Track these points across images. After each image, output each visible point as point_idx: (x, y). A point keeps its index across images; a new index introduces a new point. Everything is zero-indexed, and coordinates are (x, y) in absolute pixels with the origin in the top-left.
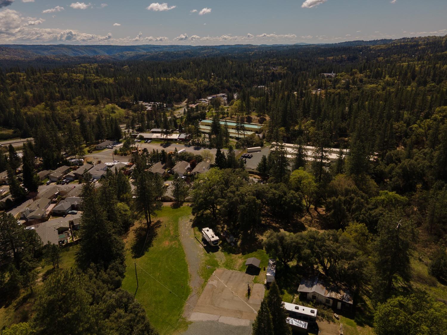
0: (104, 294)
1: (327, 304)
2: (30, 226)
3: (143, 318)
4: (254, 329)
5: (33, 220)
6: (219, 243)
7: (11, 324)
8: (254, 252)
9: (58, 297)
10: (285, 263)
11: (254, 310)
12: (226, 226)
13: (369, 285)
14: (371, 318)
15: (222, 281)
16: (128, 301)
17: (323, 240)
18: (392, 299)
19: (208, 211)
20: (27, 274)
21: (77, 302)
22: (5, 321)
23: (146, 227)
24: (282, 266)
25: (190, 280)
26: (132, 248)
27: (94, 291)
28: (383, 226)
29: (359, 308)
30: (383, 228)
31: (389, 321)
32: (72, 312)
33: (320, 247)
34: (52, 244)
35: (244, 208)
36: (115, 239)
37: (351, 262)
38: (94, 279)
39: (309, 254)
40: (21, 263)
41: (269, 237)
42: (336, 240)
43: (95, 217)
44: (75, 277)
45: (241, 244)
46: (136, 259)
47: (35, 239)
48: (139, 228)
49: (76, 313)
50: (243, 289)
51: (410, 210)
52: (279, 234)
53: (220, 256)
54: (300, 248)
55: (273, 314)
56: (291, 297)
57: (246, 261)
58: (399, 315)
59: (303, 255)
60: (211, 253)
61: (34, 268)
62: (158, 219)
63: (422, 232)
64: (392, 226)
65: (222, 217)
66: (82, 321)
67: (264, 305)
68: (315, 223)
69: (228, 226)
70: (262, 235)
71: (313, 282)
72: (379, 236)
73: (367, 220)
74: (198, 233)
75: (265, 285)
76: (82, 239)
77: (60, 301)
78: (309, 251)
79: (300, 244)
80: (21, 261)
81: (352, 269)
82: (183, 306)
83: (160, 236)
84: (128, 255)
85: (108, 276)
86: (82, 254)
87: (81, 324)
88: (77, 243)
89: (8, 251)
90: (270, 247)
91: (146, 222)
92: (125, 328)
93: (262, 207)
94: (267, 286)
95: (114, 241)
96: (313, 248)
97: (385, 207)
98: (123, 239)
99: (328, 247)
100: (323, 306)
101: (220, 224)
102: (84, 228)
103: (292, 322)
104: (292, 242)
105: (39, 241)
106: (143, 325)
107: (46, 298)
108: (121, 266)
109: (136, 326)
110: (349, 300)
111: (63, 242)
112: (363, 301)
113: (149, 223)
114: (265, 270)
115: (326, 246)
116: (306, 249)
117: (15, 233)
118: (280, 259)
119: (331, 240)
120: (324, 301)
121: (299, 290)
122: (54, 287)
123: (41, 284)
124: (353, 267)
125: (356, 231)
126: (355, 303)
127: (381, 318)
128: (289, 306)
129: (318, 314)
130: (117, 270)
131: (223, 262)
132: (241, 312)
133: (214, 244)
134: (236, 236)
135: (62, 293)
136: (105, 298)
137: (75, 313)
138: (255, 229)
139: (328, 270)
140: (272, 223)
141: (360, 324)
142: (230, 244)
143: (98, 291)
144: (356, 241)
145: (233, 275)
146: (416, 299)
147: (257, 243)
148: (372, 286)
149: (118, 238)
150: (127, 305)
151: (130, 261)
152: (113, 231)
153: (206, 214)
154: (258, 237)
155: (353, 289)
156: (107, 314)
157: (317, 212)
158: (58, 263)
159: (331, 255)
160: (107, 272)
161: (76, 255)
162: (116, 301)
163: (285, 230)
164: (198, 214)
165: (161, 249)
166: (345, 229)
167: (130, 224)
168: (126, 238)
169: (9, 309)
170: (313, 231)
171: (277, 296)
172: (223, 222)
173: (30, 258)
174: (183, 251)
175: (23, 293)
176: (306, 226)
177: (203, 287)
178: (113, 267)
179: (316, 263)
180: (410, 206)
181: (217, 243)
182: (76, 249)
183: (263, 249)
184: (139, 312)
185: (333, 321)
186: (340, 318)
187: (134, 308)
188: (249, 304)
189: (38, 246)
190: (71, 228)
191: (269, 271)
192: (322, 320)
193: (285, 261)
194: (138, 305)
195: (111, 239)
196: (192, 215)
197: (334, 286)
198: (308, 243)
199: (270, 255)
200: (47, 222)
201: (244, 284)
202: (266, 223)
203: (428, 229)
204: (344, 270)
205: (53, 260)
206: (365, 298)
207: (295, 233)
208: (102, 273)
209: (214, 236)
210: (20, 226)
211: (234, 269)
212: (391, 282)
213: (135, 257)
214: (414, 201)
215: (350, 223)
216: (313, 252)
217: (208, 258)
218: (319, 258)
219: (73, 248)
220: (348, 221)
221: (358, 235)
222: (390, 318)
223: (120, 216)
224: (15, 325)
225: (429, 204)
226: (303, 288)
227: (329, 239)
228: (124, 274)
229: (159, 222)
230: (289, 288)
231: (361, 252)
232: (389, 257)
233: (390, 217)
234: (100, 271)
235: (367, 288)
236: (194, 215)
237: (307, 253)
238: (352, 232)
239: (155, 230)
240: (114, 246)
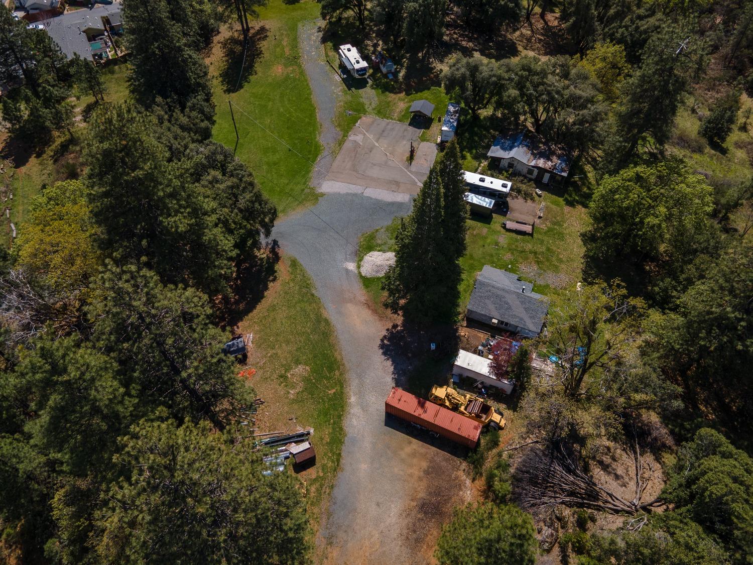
0: (186, 147)
1: (528, 176)
2: (36, 23)
3: (252, 184)
4: (415, 206)
5: (37, 11)
6: (368, 74)
7: (53, 182)
8: (426, 91)
9: (116, 146)
10: (474, 110)
11: (417, 180)
12: (380, 43)
13: (600, 149)
14: (588, 196)
15: (371, 137)
16: (225, 160)
17: (543, 74)
18: (627, 170)
19: (350, 13)
20: (54, 107)
21: (147, 156)
22: (43, 177)
23: (242, 37)
24: (469, 117)
25: (319, 133)
26: (221, 75)
27: (169, 142)
28: (653, 50)
29: (575, 182)
30: (653, 54)
31: (614, 200)
32: (142, 169)
33: (536, 87)
34: (82, 58)
35: (415, 8)
36: (190, 57)
37: (581, 113)
38: (166, 123)
39: (515, 98)
40: (40, 89)
41: (454, 65)
42: (566, 75)
43: (147, 11)
44: (135, 118)
45: (406, 77)
46: (231, 94)
47: (50, 47)
48: (229, 39)
49: (149, 171)
50: (403, 149)
51: (709, 21)
52: (471, 60)
53: (369, 95)
54: (502, 86)
55: (446, 187)
56: (476, 163)
57: (410, 106)
58: (631, 192)
59: (505, 98)
60: (353, 89)
61: (64, 99)
62: (261, 24)
63: (715, 63)
64: (670, 50)
65: (375, 25)
66: (161, 184)
67: (434, 174)
68: (536, 43)
69: (385, 42)
70: (442, 62)
71: (513, 143)
72: (641, 68)
73: (628, 39)
74: (332, 53)
75: (437, 144)
76: (132, 53)
77: (120, 152)
78: (517, 92)
79: (504, 79)
80: (39, 85)
81: (579, 124)
82: (310, 171)
83: (266, 55)
84: (217, 87)
85: (188, 120)
86: (139, 80)
87: (160, 187)
88: (124, 59)
89: (12, 65)
90: (453, 83)
91: (240, 28)
92: (226, 197)
93: (447, 9)
94: (441, 146)
95: (189, 60)
96: (525, 86)
97: (668, 13)
98: (203, 58)
99: (550, 86)
100: (522, 178)
101: (371, 39)
102: (132, 31)
103: (472, 199)
104: (491, 76)
105: (59, 52)
106: (252, 194)
107: (97, 147)
108: (206, 104)
109: (241, 195)
110: (563, 170)
111: (100, 57)
112: (583, 172)
113: (246, 31)
114: (439, 121)
115: (547, 84)
116: (513, 88)
117: (14, 35)
118: (467, 104)
119: (558, 74)
120: (525, 171)
121: (489, 154)
122: (105, 130)
123: (83, 125)
124: (581, 122)
125: (604, 59)
126: (571, 175)
127: (603, 196)
128: (471, 177)
129: (512, 189)
130: (202, 111)
131: (373, 106)
132: (397, 183)
133: (359, 75)
134: (398, 62)
135: (121, 140)
136: (189, 154)
137: (146, 171)
138: (431, 51)
139: (542, 124)
140: (461, 41)
141: (571, 204)
142: (386, 76)
143: (177, 143)
144: (599, 77)
145: (389, 127)
146: (664, 170)
147: (432, 75)
148: (604, 151)
149: (194, 56)
150: (224, 165)
151: (221, 98)
152: (184, 41)
153: (346, 18)
154: (434, 65)
155: (573, 156)
156: (197, 176)
157: (544, 20)
158: (101, 92)
159: (551, 100)
160: (186, 114)
161: (128, 81)
162: (207, 158)
163: (482, 55)
164: (332, 17)
165: (270, 80)
166: (586, 55)
167: (212, 30)
168: (209, 57)
169: (43, 160)
170: (531, 58)
171: (455, 160)
172: (377, 36)
173: (51, 81)
174: (307, 85)
175: (59, 138)
176: (520, 48)
177: (341, 143)
178: (194, 106)
179: (525, 113)
180: (712, 13)
181: (365, 74)
182: (127, 70)
183: (440, 86)
184: (243, 176)
185: (533, 199)
186: (543, 195)
187: (235, 170)
188: (410, 172)
189: (60, 61)
190: (107, 32)
191: (447, 123)
192: (517, 197)
193: (474, 107)
194: (241, 166)
195: (183, 56)
196: (321, 18)
197: (545, 149)
198: (516, 78)
199: (451, 96)
200: (61, 17)
201: (405, 142)
202: (450, 40)
203: (726, 58)
204: (566, 126)
205: (91, 88)
206: (588, 168)
207: (498, 59)
208: (177, 113)
209: (360, 60)
210: (19, 22)
211: (392, 119)
212: (634, 144)
213: (228, 91)
214: (721, 5)
215: (597, 43)
216: (522, 95)
217: (349, 98)
218: (530, 105)
219: (120, 68)
220: (595, 41)
221: (605, 67)
222: (617, 196)
223: (192, 12)
224: (59, 183)
225: (744, 13)
226: (496, 152)
227: (554, 72)
228: (214, 118)
229: (263, 29)
230: (474, 151)
231: (601, 97)
232: (646, 104)
233: (672, 32)
234: (174, 111)
235: (595, 155)
236: (324, 18)
237: (513, 95)
238: (597, 60)
239: (258, 44)
240: (191, 69)
